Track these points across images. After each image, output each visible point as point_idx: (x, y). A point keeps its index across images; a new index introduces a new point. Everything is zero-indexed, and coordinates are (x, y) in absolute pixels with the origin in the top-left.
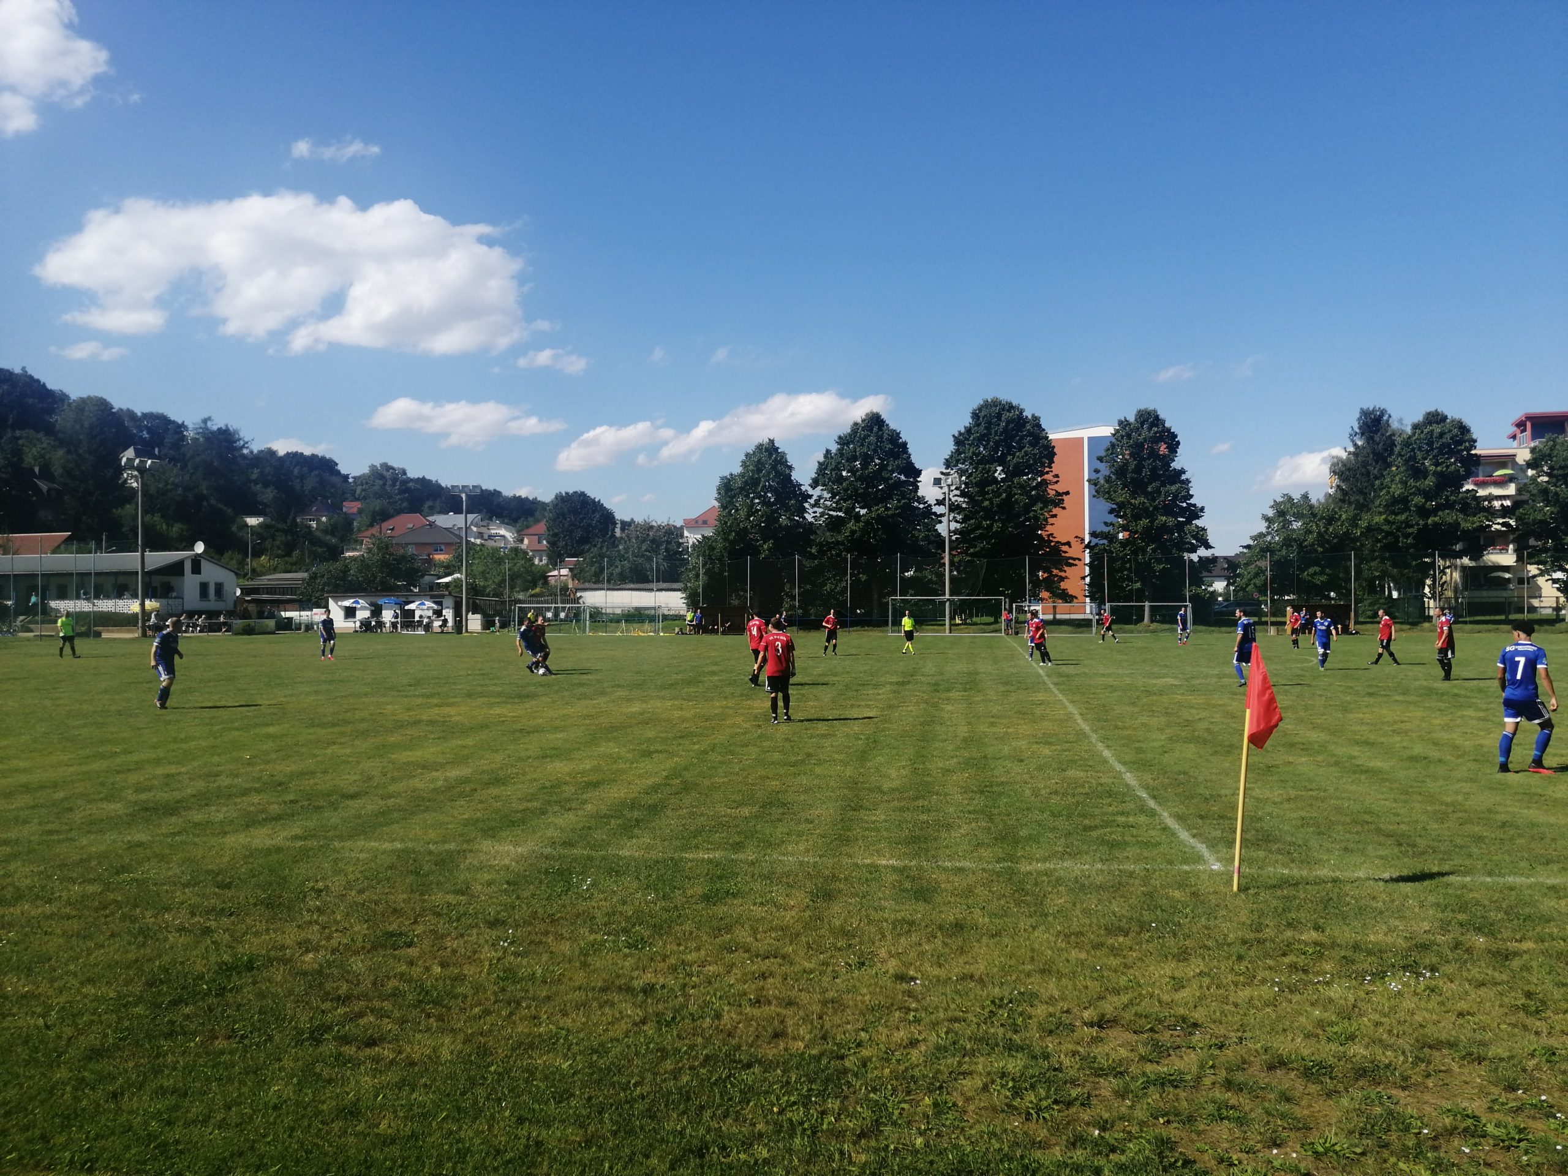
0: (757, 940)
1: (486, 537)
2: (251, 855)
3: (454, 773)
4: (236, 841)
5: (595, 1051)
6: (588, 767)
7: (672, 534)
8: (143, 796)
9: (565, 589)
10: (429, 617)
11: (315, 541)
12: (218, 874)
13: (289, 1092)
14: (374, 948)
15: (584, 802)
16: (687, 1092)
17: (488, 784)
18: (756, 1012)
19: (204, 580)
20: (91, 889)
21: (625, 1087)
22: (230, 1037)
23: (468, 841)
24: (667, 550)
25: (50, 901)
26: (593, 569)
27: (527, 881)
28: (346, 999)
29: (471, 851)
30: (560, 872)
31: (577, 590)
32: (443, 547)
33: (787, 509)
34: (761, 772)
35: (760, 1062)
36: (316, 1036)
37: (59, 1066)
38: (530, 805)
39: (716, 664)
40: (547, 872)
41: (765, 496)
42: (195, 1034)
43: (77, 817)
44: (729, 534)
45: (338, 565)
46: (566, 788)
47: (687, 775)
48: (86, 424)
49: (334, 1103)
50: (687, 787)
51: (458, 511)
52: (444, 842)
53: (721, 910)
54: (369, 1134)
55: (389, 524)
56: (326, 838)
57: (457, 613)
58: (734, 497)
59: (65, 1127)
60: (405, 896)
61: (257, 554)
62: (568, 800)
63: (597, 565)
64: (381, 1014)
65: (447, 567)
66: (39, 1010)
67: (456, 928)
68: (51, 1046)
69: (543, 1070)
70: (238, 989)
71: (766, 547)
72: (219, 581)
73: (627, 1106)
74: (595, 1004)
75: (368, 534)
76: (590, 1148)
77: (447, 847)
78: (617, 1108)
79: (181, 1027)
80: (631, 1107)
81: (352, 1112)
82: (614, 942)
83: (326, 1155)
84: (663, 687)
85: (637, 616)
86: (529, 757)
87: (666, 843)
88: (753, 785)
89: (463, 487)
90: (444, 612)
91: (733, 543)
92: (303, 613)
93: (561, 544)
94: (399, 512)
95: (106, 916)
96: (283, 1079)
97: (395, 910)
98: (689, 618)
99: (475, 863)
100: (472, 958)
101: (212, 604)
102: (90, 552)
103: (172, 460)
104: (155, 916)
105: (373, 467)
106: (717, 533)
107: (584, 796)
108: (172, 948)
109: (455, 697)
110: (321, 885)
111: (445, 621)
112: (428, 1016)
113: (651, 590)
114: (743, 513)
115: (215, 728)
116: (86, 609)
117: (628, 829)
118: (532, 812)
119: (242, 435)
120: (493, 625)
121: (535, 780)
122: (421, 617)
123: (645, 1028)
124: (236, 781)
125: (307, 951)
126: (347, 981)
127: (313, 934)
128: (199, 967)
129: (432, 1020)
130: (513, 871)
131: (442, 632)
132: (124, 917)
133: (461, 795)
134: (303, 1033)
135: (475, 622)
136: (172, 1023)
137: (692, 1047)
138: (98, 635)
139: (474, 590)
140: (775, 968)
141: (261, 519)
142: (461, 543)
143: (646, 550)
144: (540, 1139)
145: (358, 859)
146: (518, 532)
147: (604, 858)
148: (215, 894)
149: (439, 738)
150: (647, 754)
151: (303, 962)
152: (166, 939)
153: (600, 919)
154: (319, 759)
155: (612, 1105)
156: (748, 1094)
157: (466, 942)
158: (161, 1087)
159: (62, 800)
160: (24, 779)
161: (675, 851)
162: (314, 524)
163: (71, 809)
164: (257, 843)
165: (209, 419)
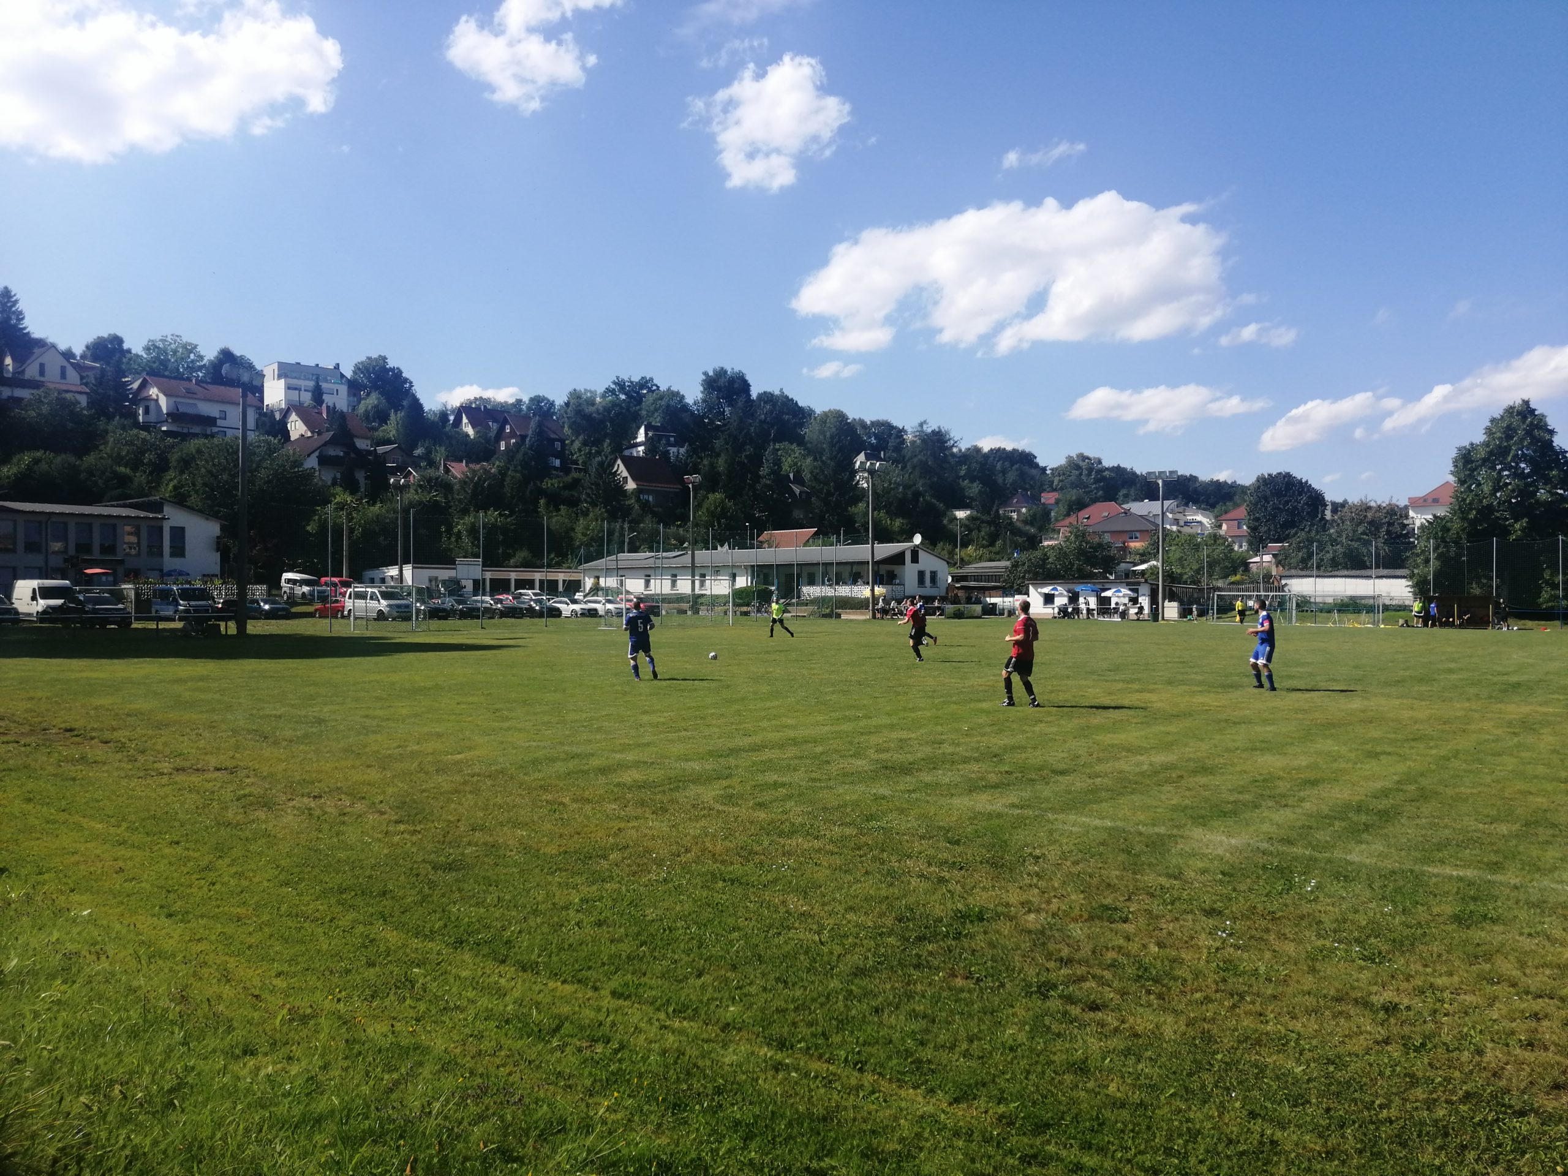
0: (1525, 974)
1: (1182, 523)
2: (975, 818)
3: (1160, 758)
4: (962, 803)
5: (1330, 1062)
6: (1304, 764)
7: (1394, 516)
8: (883, 756)
9: (1268, 577)
10: (1125, 605)
11: (1016, 531)
12: (948, 831)
13: (1022, 1037)
14: (1091, 918)
15: (1302, 800)
16: (1444, 1127)
17: (1195, 772)
18: (1528, 1055)
19: (922, 569)
20: (848, 831)
21: (1369, 1106)
22: (967, 978)
23: (1178, 827)
24: (1388, 532)
25: (817, 838)
26: (1300, 554)
27: (1243, 874)
28: (1068, 962)
29: (1182, 837)
30: (1280, 870)
31: (1281, 577)
32: (1138, 535)
33: (1547, 481)
34: (1520, 785)
35: (1537, 1113)
36: (1044, 990)
37: (832, 977)
38: (1241, 797)
39: (1453, 660)
40: (1264, 867)
41: (1517, 467)
42: (938, 969)
43: (834, 769)
44: (1468, 513)
45: (1038, 554)
46: (1280, 783)
47: (1424, 782)
48: (828, 435)
49: (1065, 1057)
50: (1424, 795)
51: (1154, 497)
52: (1154, 825)
53: (1477, 934)
54: (1099, 1093)
55: (1084, 513)
56: (1040, 809)
57: (1154, 601)
58: (1475, 469)
59: (839, 1029)
60: (1117, 873)
61: (965, 545)
62: (1284, 796)
63: (1305, 550)
64: (1102, 981)
65: (1142, 555)
66: (815, 927)
67: (1170, 911)
68: (826, 958)
69: (1273, 1070)
70: (971, 936)
71: (1517, 526)
72: (934, 569)
73: (1372, 1127)
74: (1327, 1013)
75: (1067, 521)
76: (1332, 1161)
77: (1157, 830)
78: (1360, 1126)
79: (927, 962)
80: (1377, 1129)
81: (1081, 1068)
82: (1346, 951)
83: (1060, 1103)
84: (1387, 684)
85: (1351, 606)
86: (1237, 749)
87: (1403, 853)
88: (1511, 799)
89: (1160, 473)
90: (1140, 599)
91: (1473, 523)
92: (1007, 599)
93: (1263, 529)
94: (1095, 500)
95: (861, 856)
96: (1016, 1024)
97: (1109, 885)
98: (1416, 609)
99: (1187, 849)
100: (1189, 943)
101: (928, 591)
102: (832, 545)
103: (895, 461)
104: (899, 861)
105: (1070, 459)
106: (1454, 512)
107: (1302, 794)
108: (914, 891)
109: (1155, 684)
110: (1038, 852)
111: (1141, 609)
112: (1149, 992)
113: (1369, 577)
114: (1486, 489)
115: (937, 701)
116: (829, 594)
117: (1356, 832)
118: (1244, 805)
119: (952, 435)
120: (1191, 613)
121: (1245, 772)
122: (1117, 604)
123: (1389, 1048)
124: (958, 749)
125: (1030, 911)
126: (1068, 945)
127: (1034, 895)
128: (938, 911)
129: (1152, 997)
130: (1228, 862)
131: (1138, 620)
132: (874, 859)
133: (1168, 781)
134: (1030, 986)
135: (1171, 610)
136: (919, 956)
137: (1448, 1080)
138: (838, 616)
139: (1170, 577)
140: (1551, 1010)
141: (968, 512)
142: (1157, 530)
143: (1364, 533)
144: (1275, 1138)
145: (1071, 832)
146: (1216, 517)
147: (1329, 861)
148: (947, 848)
149: (1142, 723)
150: (1374, 755)
151: (1026, 921)
152: (909, 883)
153: (1328, 925)
154: (1029, 735)
155: (1354, 1122)
156: (1522, 1145)
157: (1181, 926)
158: (914, 1010)
159: (822, 753)
160: (792, 734)
161: (1415, 863)
162: (1015, 515)
163: (828, 762)
164: (979, 807)
165: (925, 422)
